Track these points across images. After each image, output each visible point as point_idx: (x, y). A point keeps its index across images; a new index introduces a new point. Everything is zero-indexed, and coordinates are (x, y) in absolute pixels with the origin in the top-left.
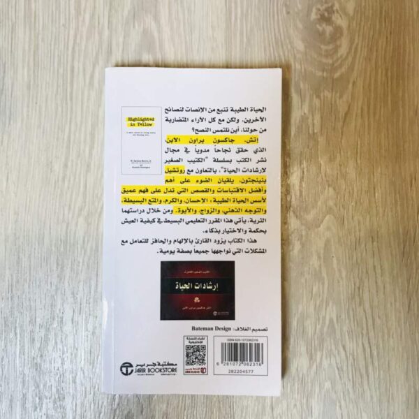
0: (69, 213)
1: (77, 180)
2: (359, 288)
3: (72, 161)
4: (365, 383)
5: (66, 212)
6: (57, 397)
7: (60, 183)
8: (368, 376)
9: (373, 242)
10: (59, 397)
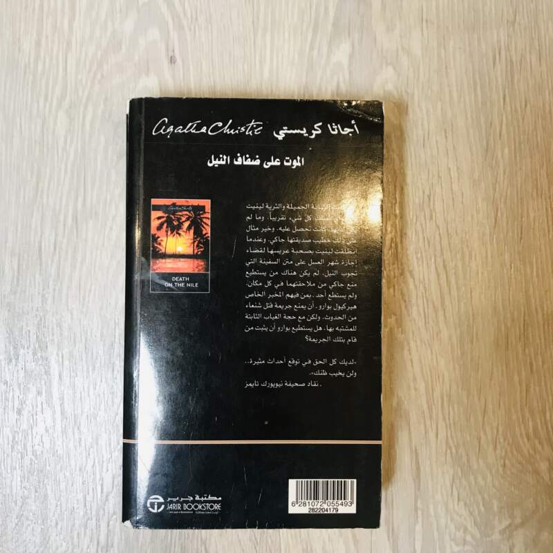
0: (45, 106)
1: (54, 62)
2: (429, 197)
3: (47, 37)
4: (441, 318)
5: (41, 104)
6: (37, 346)
7: (32, 66)
8: (444, 310)
9: (446, 137)
10: (39, 346)
